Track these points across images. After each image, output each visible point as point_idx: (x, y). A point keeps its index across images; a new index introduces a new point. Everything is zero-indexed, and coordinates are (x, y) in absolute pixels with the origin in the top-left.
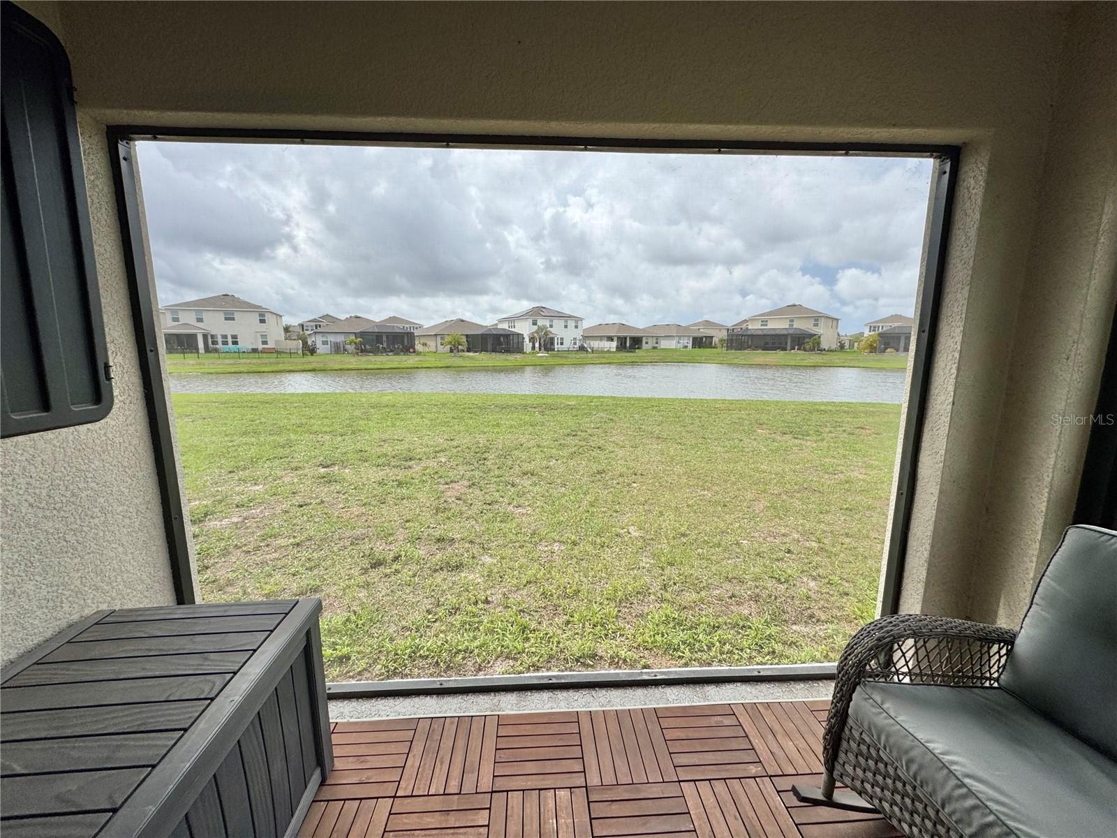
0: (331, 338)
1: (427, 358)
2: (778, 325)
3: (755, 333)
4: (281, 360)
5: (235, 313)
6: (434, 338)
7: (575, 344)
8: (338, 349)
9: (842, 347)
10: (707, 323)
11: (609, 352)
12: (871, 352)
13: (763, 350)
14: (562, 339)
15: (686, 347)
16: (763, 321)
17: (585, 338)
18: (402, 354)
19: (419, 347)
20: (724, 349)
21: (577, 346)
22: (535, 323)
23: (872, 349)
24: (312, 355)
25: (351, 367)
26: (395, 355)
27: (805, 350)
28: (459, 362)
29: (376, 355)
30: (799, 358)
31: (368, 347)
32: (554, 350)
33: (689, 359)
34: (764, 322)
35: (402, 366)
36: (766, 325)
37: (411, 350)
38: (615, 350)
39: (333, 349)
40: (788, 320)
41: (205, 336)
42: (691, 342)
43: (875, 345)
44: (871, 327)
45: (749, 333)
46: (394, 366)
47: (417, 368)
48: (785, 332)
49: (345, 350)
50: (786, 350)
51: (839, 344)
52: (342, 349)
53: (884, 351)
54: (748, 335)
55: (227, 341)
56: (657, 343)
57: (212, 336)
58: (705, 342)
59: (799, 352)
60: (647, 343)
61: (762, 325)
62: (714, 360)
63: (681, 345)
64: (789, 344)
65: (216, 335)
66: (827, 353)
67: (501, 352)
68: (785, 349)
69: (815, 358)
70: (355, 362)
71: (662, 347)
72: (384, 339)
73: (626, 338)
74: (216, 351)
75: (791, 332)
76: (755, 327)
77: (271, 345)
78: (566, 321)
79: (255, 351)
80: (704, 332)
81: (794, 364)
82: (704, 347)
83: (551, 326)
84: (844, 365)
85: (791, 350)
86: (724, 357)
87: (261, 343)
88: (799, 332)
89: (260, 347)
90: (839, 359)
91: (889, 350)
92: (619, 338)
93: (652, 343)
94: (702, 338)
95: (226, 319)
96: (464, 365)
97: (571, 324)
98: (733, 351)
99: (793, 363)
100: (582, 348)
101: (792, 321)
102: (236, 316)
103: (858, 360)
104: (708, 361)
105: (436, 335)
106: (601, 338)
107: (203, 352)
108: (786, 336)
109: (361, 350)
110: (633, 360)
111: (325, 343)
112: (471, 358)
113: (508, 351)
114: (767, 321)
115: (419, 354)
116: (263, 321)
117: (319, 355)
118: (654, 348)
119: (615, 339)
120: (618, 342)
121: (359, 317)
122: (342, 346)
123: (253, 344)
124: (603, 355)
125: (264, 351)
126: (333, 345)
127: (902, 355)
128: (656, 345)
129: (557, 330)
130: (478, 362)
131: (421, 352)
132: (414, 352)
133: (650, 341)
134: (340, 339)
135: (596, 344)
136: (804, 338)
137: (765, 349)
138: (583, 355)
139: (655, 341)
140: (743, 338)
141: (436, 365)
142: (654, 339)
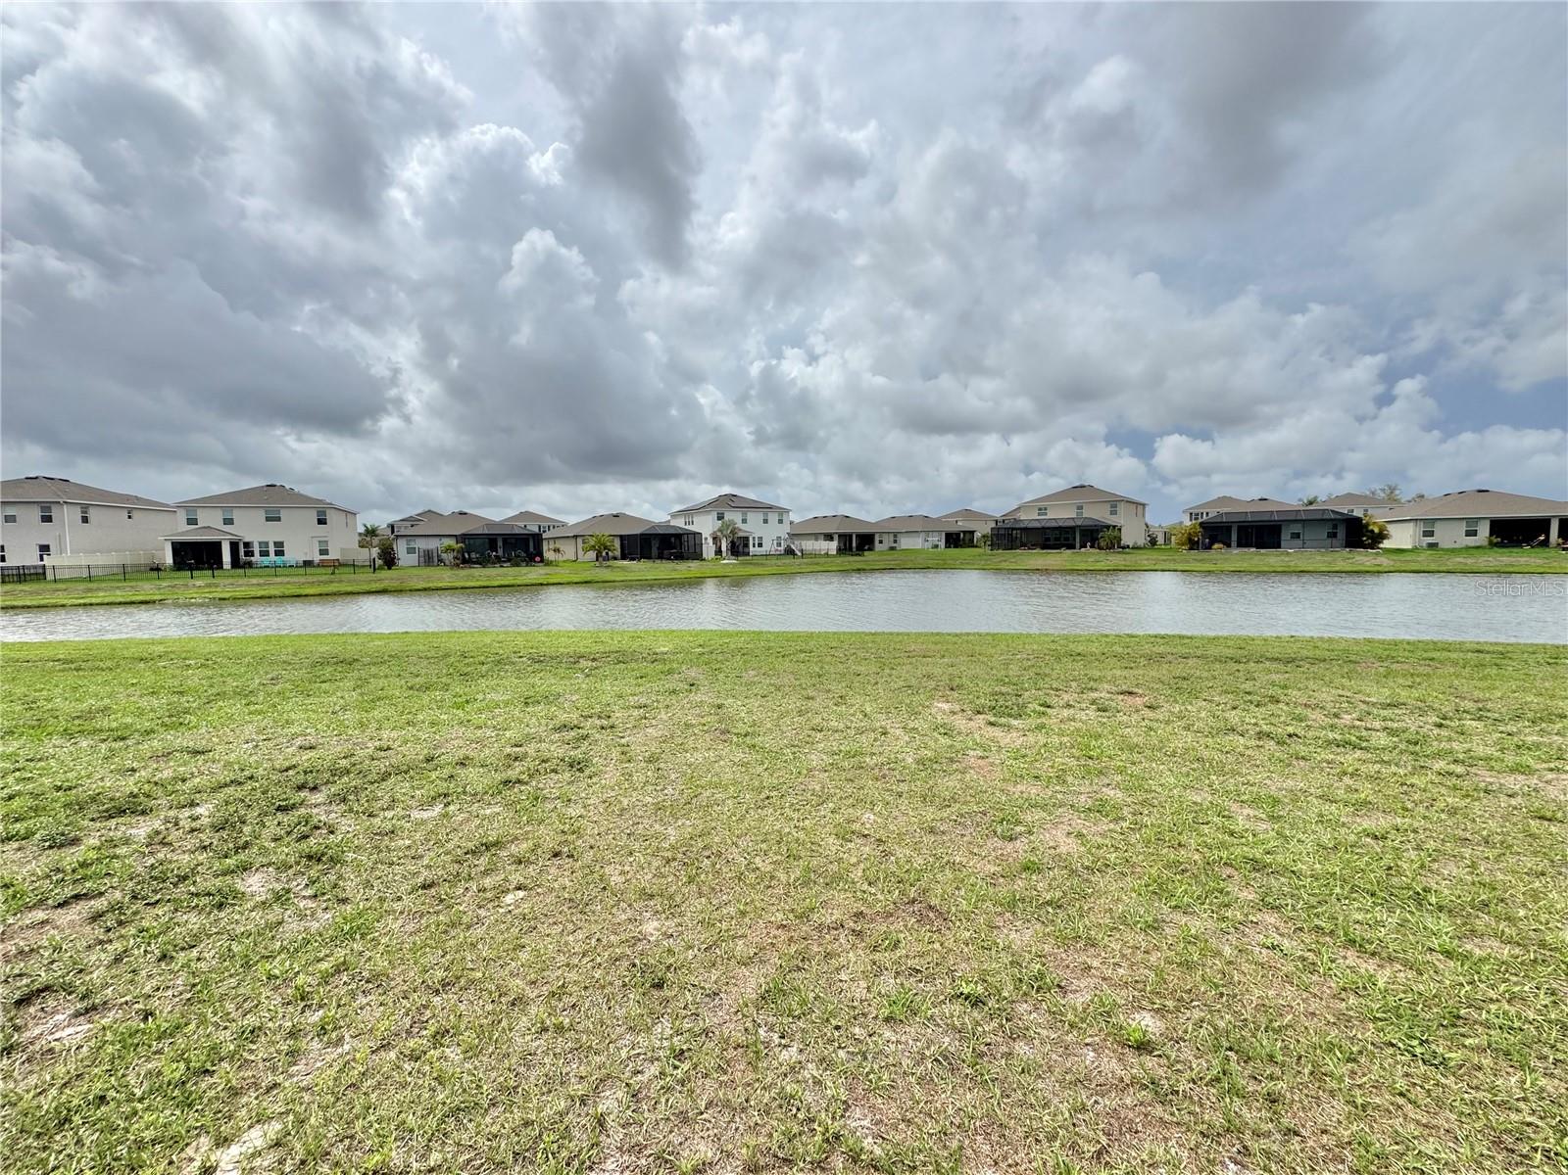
0: (422, 544)
1: (558, 569)
2: (1062, 514)
3: (1030, 525)
4: (336, 577)
5: (282, 511)
6: (574, 541)
7: (779, 545)
8: (429, 559)
9: (1153, 542)
10: (968, 514)
11: (827, 555)
12: (1191, 549)
13: (1043, 548)
14: (761, 538)
15: (936, 546)
16: (1040, 509)
17: (793, 536)
18: (525, 563)
19: (549, 555)
20: (988, 549)
21: (782, 548)
22: (720, 517)
23: (1193, 544)
24: (389, 568)
25: (440, 585)
26: (513, 565)
27: (1100, 548)
28: (606, 574)
29: (484, 567)
30: (1092, 560)
31: (473, 555)
32: (748, 554)
33: (937, 564)
34: (1042, 510)
35: (519, 582)
36: (1046, 514)
37: (538, 559)
38: (835, 553)
39: (422, 559)
40: (1075, 508)
41: (234, 546)
42: (943, 540)
43: (1196, 539)
44: (1191, 514)
45: (1022, 526)
46: (507, 583)
47: (542, 584)
48: (1072, 524)
49: (440, 560)
50: (1074, 548)
51: (1149, 539)
52: (436, 559)
53: (1209, 547)
54: (1021, 529)
55: (268, 551)
56: (895, 542)
57: (247, 545)
58: (963, 540)
59: (1091, 550)
60: (881, 542)
61: (1039, 514)
62: (973, 564)
63: (928, 545)
64: (1078, 540)
65: (252, 543)
66: (1131, 551)
67: (669, 559)
68: (1071, 547)
69: (1114, 559)
70: (450, 577)
71: (903, 547)
72: (500, 543)
73: (850, 536)
74: (250, 565)
75: (1079, 523)
76: (1029, 517)
77: (333, 555)
78: (766, 514)
79: (307, 564)
80: (963, 525)
81: (1084, 568)
82: (962, 547)
83: (744, 521)
84: (1156, 567)
85: (1081, 547)
86: (986, 560)
87: (318, 553)
88: (1091, 523)
89: (317, 558)
90: (1147, 559)
91: (1216, 546)
92: (841, 536)
93: (888, 541)
94: (958, 534)
95: (268, 519)
96: (613, 578)
97: (773, 517)
98: (1000, 551)
99: (1083, 566)
100: (790, 552)
101: (1080, 508)
102: (283, 514)
103: (1174, 560)
104: (963, 566)
105: (576, 537)
106: (816, 536)
107: (229, 567)
108: (1073, 529)
109: (464, 560)
110: (860, 567)
111: (411, 551)
112: (623, 568)
113: (680, 557)
114: (1046, 509)
115: (549, 563)
116: (322, 522)
117: (402, 568)
118: (892, 549)
119: (836, 537)
120: (839, 542)
121: (465, 514)
122: (435, 555)
123: (306, 554)
124: (816, 560)
125: (322, 564)
126: (422, 554)
127: (1235, 552)
128: (895, 545)
129: (752, 526)
130: (633, 574)
131: (551, 562)
132: (542, 561)
133: (885, 538)
134: (433, 545)
135: (809, 545)
136: (1098, 531)
137: (1045, 547)
138: (789, 560)
139: (892, 539)
140: (1014, 532)
141: (569, 580)
142: (892, 536)
